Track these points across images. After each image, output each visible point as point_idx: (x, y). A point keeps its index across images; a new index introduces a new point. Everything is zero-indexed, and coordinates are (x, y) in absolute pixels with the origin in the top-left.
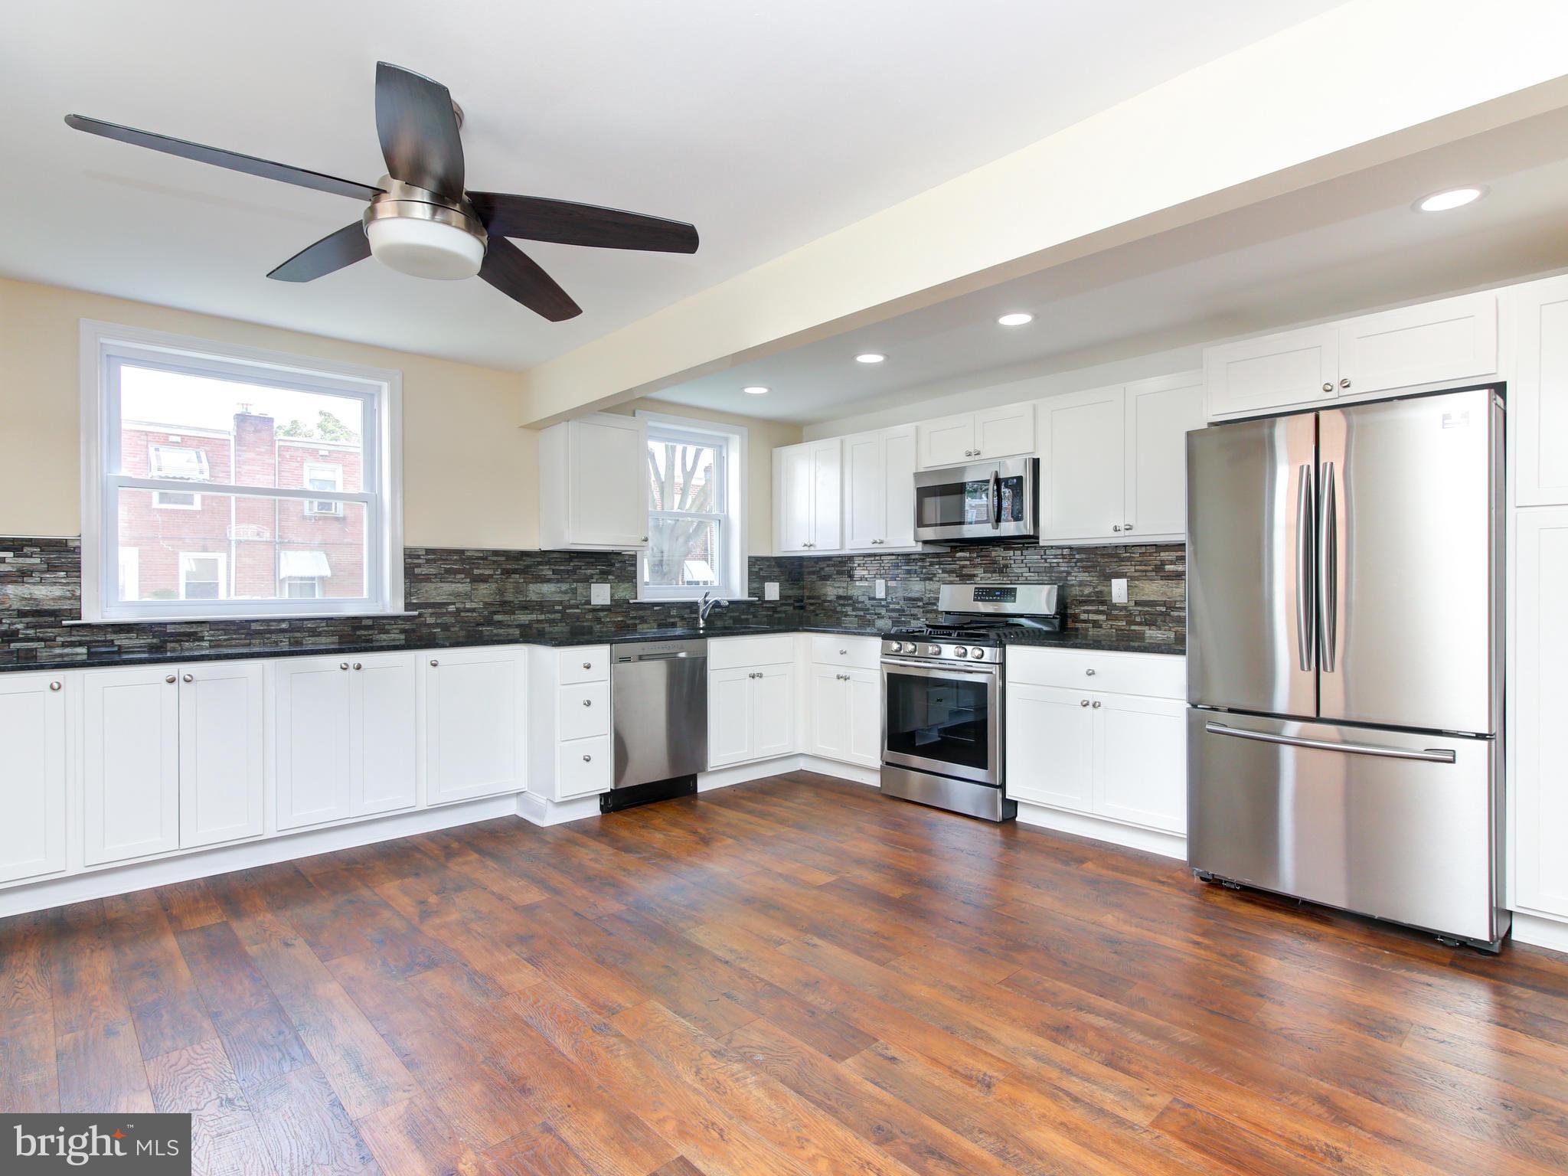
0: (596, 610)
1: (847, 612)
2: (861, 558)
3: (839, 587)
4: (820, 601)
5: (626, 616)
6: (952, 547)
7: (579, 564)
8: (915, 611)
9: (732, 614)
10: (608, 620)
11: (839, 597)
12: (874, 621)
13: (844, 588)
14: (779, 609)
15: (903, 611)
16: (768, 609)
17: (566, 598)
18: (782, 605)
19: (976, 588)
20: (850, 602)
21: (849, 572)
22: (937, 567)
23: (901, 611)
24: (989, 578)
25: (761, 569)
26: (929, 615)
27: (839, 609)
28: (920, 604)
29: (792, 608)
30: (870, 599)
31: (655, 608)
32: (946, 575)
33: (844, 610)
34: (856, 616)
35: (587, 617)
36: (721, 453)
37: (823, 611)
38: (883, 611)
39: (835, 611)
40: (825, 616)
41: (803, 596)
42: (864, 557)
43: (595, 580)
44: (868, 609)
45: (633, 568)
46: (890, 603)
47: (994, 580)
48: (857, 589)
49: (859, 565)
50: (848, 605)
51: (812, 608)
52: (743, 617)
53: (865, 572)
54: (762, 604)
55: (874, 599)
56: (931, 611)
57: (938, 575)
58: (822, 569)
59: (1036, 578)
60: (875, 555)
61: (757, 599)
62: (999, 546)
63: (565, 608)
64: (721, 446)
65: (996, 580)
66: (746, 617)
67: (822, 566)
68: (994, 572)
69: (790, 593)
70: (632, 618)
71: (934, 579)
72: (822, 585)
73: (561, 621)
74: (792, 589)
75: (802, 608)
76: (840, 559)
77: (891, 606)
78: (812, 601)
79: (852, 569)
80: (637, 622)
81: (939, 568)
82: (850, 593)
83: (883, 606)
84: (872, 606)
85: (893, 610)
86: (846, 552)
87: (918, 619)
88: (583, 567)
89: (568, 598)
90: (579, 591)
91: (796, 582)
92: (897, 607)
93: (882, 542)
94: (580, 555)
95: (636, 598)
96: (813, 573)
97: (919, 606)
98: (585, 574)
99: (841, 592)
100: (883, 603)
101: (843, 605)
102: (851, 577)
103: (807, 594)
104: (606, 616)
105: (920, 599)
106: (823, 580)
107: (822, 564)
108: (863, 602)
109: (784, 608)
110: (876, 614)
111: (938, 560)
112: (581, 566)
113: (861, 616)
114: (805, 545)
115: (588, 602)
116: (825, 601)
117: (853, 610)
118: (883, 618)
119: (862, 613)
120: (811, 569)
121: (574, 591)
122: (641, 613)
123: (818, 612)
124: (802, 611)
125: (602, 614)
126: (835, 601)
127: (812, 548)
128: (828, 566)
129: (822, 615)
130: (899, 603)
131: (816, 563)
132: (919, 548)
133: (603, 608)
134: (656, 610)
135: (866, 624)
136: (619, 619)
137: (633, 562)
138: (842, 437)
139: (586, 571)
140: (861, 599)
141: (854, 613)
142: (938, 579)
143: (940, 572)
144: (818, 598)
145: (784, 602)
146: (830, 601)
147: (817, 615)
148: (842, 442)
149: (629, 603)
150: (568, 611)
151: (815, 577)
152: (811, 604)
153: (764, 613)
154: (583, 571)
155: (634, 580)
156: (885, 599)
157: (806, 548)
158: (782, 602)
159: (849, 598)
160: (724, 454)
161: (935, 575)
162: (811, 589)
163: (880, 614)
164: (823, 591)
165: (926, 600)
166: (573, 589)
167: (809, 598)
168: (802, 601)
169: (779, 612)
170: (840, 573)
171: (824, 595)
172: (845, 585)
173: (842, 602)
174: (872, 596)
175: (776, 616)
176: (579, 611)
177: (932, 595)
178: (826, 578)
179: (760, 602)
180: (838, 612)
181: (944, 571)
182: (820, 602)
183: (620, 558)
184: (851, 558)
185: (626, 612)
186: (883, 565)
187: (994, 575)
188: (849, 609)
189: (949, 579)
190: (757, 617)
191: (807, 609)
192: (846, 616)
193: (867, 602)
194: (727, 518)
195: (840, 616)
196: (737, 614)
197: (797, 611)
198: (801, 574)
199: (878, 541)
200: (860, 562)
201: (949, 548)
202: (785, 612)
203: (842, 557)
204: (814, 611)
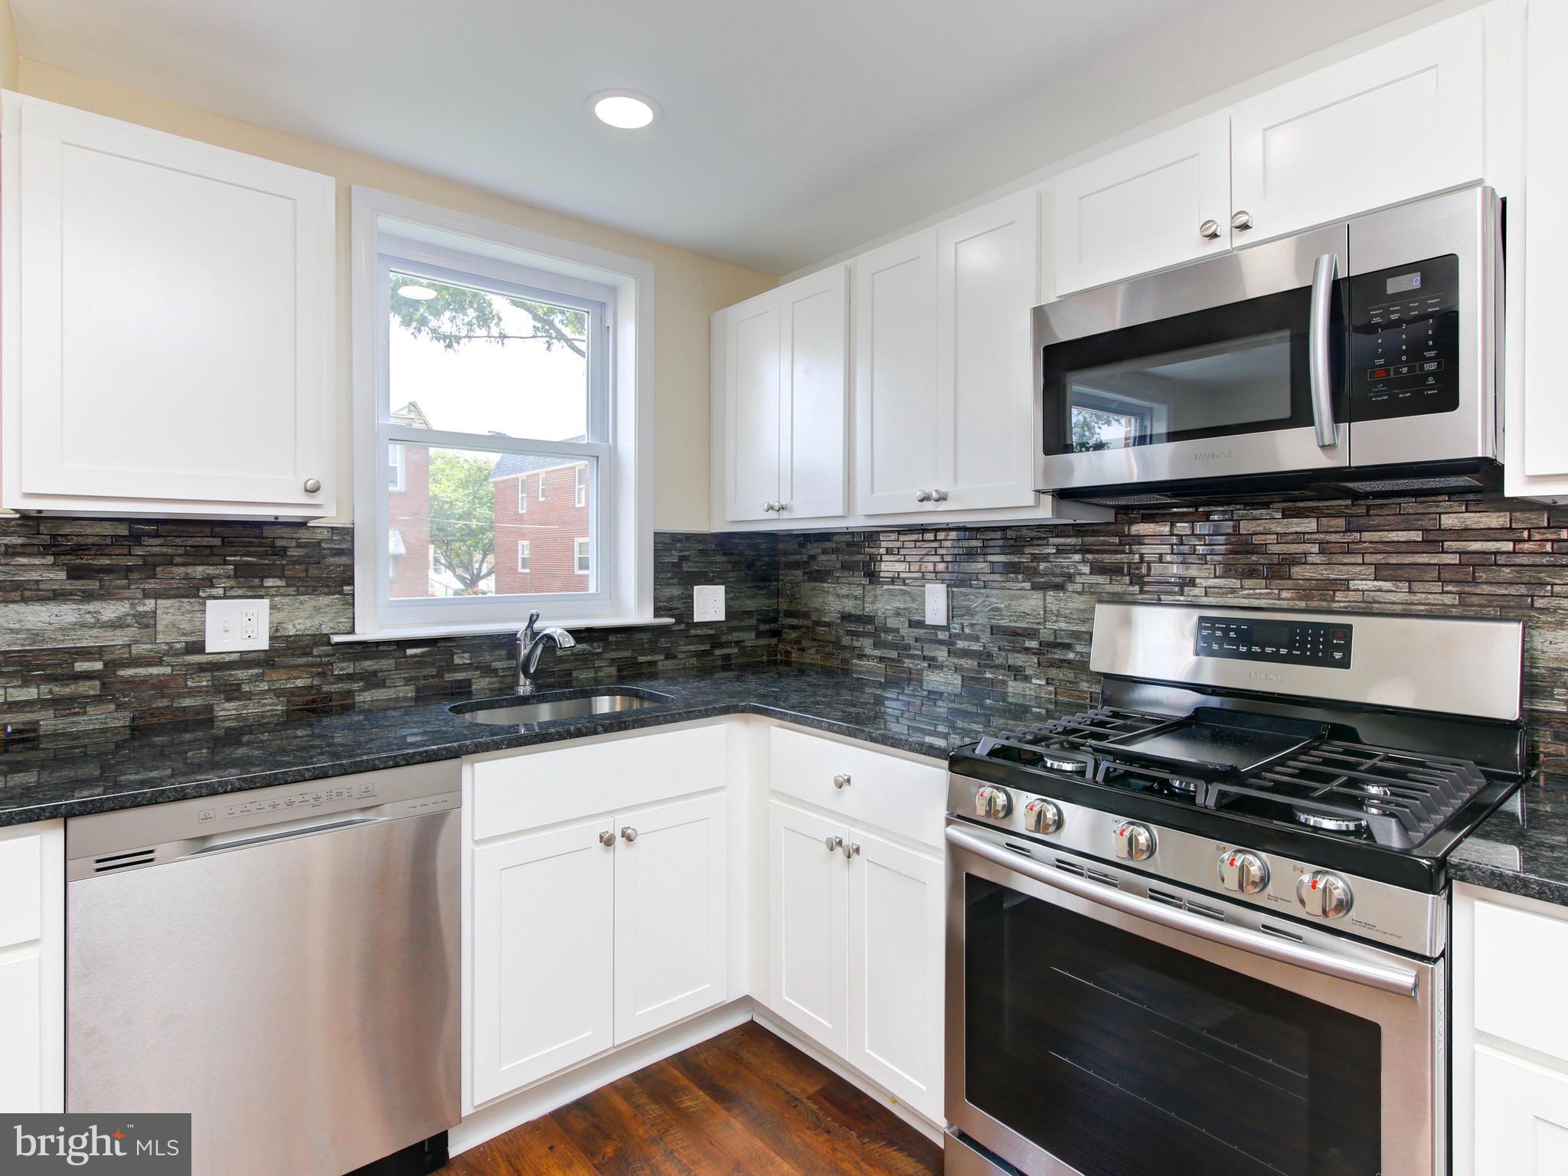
0: (219, 666)
1: (861, 648)
2: (894, 536)
3: (847, 596)
4: (808, 623)
5: (322, 675)
6: (1120, 510)
7: (170, 551)
8: (1018, 660)
9: (615, 655)
10: (265, 686)
11: (846, 617)
12: (920, 672)
13: (856, 598)
14: (724, 639)
15: (989, 655)
16: (701, 639)
17: (119, 638)
18: (731, 630)
19: (1202, 619)
20: (869, 628)
21: (867, 565)
22: (1077, 557)
23: (984, 658)
24: (1233, 591)
25: (683, 559)
26: (1053, 672)
27: (846, 641)
28: (1033, 644)
29: (753, 635)
30: (912, 624)
31: (410, 652)
32: (1100, 579)
33: (856, 644)
34: (881, 659)
35: (189, 683)
36: (602, 319)
37: (815, 644)
38: (941, 654)
39: (837, 644)
40: (818, 652)
41: (777, 611)
42: (899, 532)
43: (221, 592)
44: (907, 647)
45: (344, 560)
46: (957, 635)
47: (1248, 597)
48: (883, 604)
49: (889, 551)
50: (864, 634)
51: (794, 635)
52: (641, 659)
53: (901, 567)
54: (687, 630)
55: (920, 624)
56: (1062, 664)
57: (1078, 579)
58: (813, 557)
59: (1402, 597)
60: (923, 529)
61: (673, 620)
62: (1266, 505)
63: (112, 665)
64: (603, 305)
65: (1258, 597)
66: (649, 658)
67: (812, 553)
68: (1251, 573)
69: (751, 604)
70: (340, 678)
71: (1070, 587)
72: (813, 589)
73: (99, 699)
74: (754, 597)
75: (775, 634)
76: (848, 538)
77: (961, 644)
78: (795, 622)
79: (874, 559)
80: (356, 686)
81: (1083, 561)
82: (869, 608)
83: (941, 642)
84: (917, 640)
85: (966, 654)
86: (857, 522)
87: (1027, 679)
88: (178, 560)
89: (126, 640)
90: (163, 620)
91: (761, 584)
92: (975, 647)
93: (942, 498)
94: (163, 528)
95: (352, 632)
96: (796, 565)
97: (1027, 650)
98: (187, 577)
99: (850, 606)
100: (942, 635)
101: (855, 634)
102: (873, 576)
103: (784, 606)
104: (259, 678)
105: (1032, 634)
106: (815, 580)
107: (814, 549)
108: (897, 630)
109: (735, 636)
110: (924, 658)
111: (1079, 541)
112: (172, 556)
113: (893, 660)
114: (771, 508)
115: (198, 647)
116: (818, 623)
117: (876, 646)
118: (941, 667)
119: (894, 654)
120: (792, 558)
121: (147, 622)
122: (368, 665)
123: (805, 643)
124: (775, 641)
125: (241, 674)
126: (838, 624)
127: (785, 515)
128: (824, 552)
129: (813, 651)
130: (977, 639)
131: (802, 545)
132: (1045, 512)
133: (246, 660)
134: (412, 656)
135: (903, 679)
136: (300, 683)
137: (345, 546)
138: (849, 262)
139: (190, 570)
140: (892, 623)
141: (877, 653)
142: (1079, 588)
143: (1086, 569)
144: (806, 615)
145: (735, 623)
146: (828, 624)
147: (803, 650)
148: (849, 272)
149: (329, 643)
150: (122, 673)
151: (799, 573)
152: (793, 627)
153: (693, 648)
154: (181, 570)
155: (347, 588)
156: (946, 628)
157: (772, 514)
158: (731, 624)
159: (869, 619)
160: (609, 323)
161: (1070, 578)
162: (792, 598)
163: (934, 659)
164: (816, 602)
165: (1046, 634)
166: (145, 614)
167: (789, 614)
168: (775, 620)
169: (728, 644)
170: (847, 567)
171: (817, 609)
172: (858, 592)
173: (852, 627)
174: (917, 618)
175: (717, 652)
176: (168, 670)
177: (1063, 625)
178: (819, 576)
179: (683, 626)
180: (844, 648)
181: (1098, 569)
182: (811, 626)
183: (303, 534)
184: (871, 536)
185: (320, 665)
186: (941, 551)
187: (1248, 583)
188: (866, 644)
189: (1109, 588)
190: (675, 657)
191: (784, 636)
192: (861, 656)
193: (905, 631)
194: (614, 452)
195: (848, 656)
196: (628, 654)
197: (764, 642)
198: (774, 565)
199: (935, 495)
200: (890, 545)
201: (1112, 512)
202: (738, 643)
203: (853, 533)
204: (797, 642)
